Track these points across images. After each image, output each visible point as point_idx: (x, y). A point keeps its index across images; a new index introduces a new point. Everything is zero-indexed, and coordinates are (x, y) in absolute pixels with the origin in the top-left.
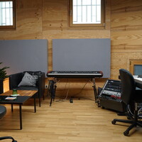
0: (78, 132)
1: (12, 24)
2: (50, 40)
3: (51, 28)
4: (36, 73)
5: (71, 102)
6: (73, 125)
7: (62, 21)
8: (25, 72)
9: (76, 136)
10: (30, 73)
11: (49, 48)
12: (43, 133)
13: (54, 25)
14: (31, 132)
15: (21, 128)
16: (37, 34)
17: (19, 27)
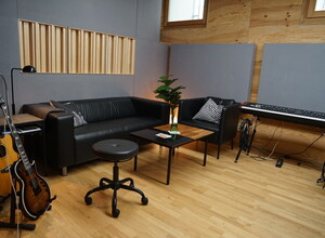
0: (251, 222)
1: (201, 17)
2: (260, 45)
3: (265, 23)
4: (225, 102)
5: (279, 166)
6: (251, 207)
7: (291, 6)
8: (208, 98)
9: (242, 226)
10: (217, 101)
11: (258, 59)
12: (194, 201)
13: (272, 16)
14: (177, 193)
15: (168, 183)
16: (240, 33)
17: (211, 21)
